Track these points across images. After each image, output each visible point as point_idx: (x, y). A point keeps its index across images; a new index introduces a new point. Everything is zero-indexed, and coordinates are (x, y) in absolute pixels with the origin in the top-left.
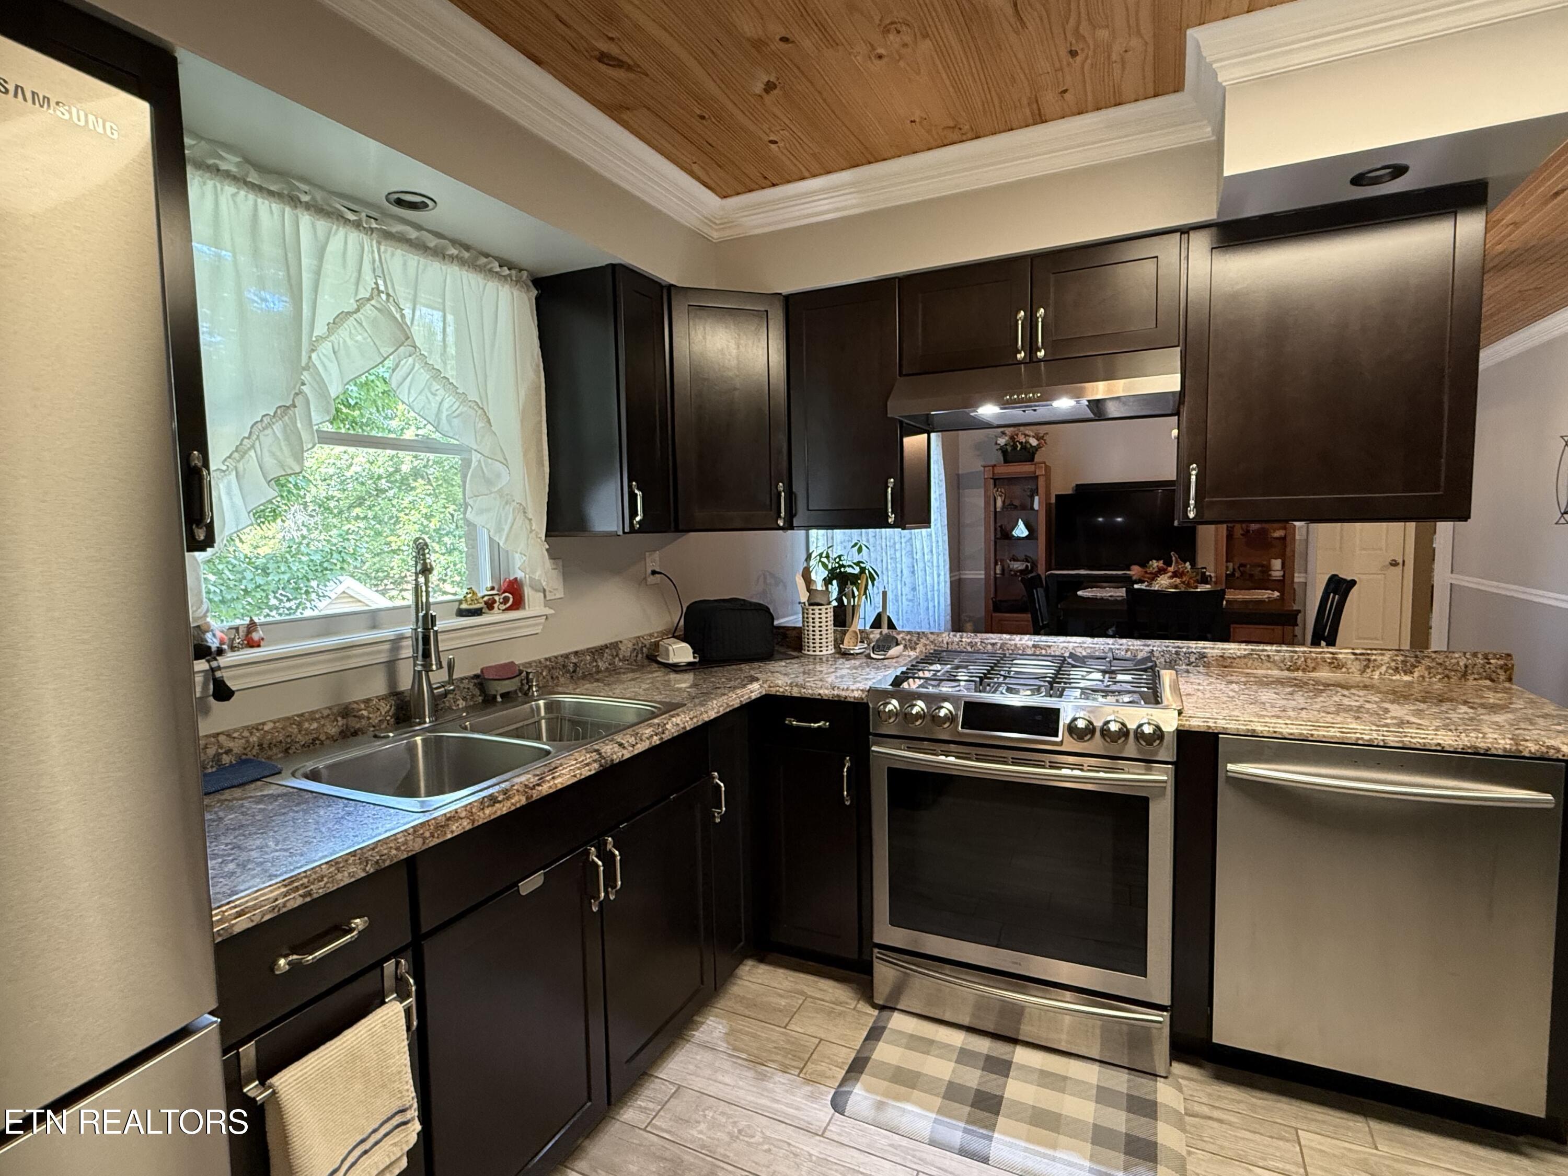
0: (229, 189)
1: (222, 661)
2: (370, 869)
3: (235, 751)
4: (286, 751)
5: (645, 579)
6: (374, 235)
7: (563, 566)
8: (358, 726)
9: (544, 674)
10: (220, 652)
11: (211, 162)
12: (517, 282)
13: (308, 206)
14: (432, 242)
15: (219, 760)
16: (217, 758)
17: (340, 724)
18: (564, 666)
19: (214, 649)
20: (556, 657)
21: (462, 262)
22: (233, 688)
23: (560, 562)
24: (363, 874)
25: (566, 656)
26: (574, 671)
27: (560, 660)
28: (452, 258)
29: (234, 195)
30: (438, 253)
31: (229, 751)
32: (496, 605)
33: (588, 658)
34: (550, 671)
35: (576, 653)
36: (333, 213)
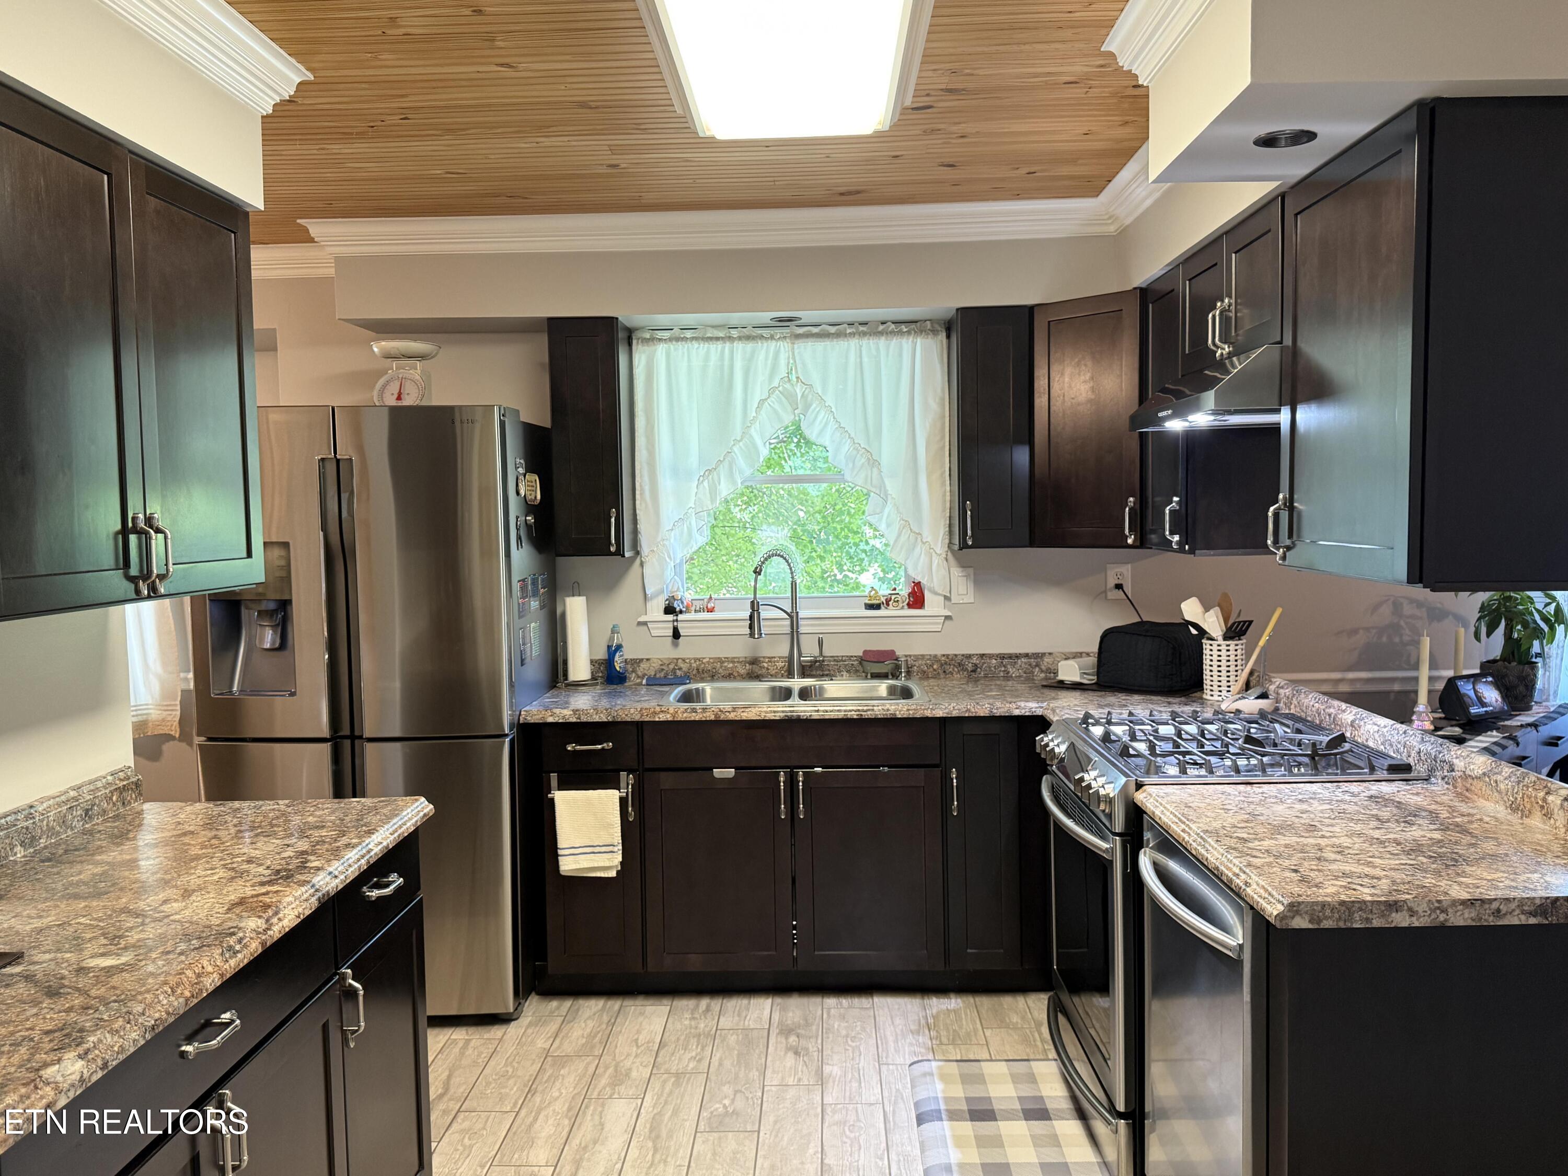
0: (695, 344)
1: (680, 617)
2: (610, 718)
3: (684, 669)
4: (713, 676)
5: (1105, 592)
6: (788, 340)
7: (975, 574)
8: (760, 672)
9: (935, 667)
10: (681, 612)
11: (682, 336)
12: (921, 332)
13: (740, 338)
14: (833, 330)
15: (675, 673)
16: (674, 670)
17: (747, 668)
18: (960, 664)
19: (678, 609)
20: (956, 655)
21: (864, 334)
22: (682, 634)
23: (971, 571)
24: (606, 720)
25: (969, 657)
26: (974, 671)
27: (960, 658)
28: (852, 335)
29: (698, 348)
30: (839, 335)
31: (680, 669)
32: (891, 603)
33: (994, 661)
34: (942, 665)
35: (982, 656)
36: (756, 337)
